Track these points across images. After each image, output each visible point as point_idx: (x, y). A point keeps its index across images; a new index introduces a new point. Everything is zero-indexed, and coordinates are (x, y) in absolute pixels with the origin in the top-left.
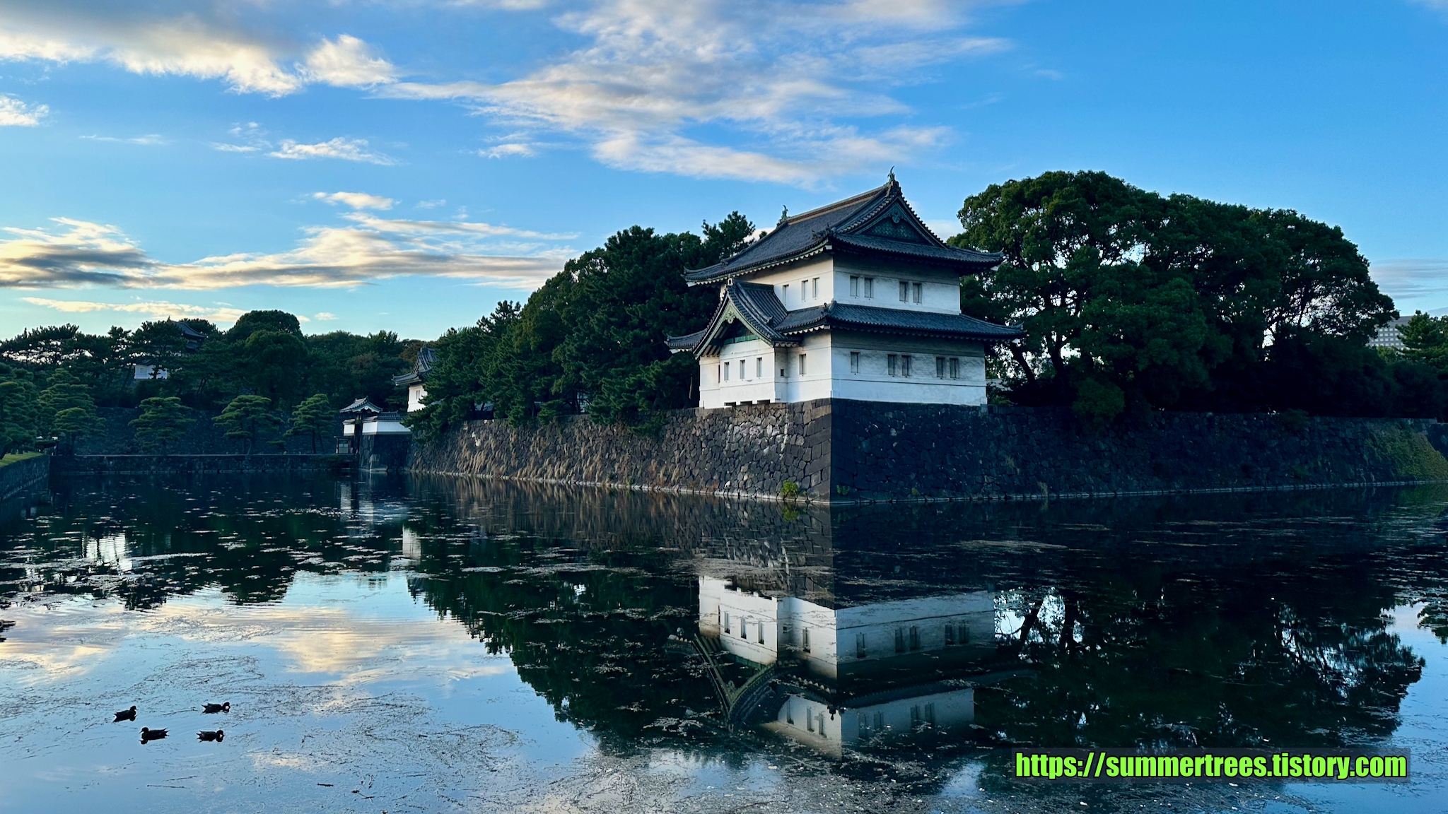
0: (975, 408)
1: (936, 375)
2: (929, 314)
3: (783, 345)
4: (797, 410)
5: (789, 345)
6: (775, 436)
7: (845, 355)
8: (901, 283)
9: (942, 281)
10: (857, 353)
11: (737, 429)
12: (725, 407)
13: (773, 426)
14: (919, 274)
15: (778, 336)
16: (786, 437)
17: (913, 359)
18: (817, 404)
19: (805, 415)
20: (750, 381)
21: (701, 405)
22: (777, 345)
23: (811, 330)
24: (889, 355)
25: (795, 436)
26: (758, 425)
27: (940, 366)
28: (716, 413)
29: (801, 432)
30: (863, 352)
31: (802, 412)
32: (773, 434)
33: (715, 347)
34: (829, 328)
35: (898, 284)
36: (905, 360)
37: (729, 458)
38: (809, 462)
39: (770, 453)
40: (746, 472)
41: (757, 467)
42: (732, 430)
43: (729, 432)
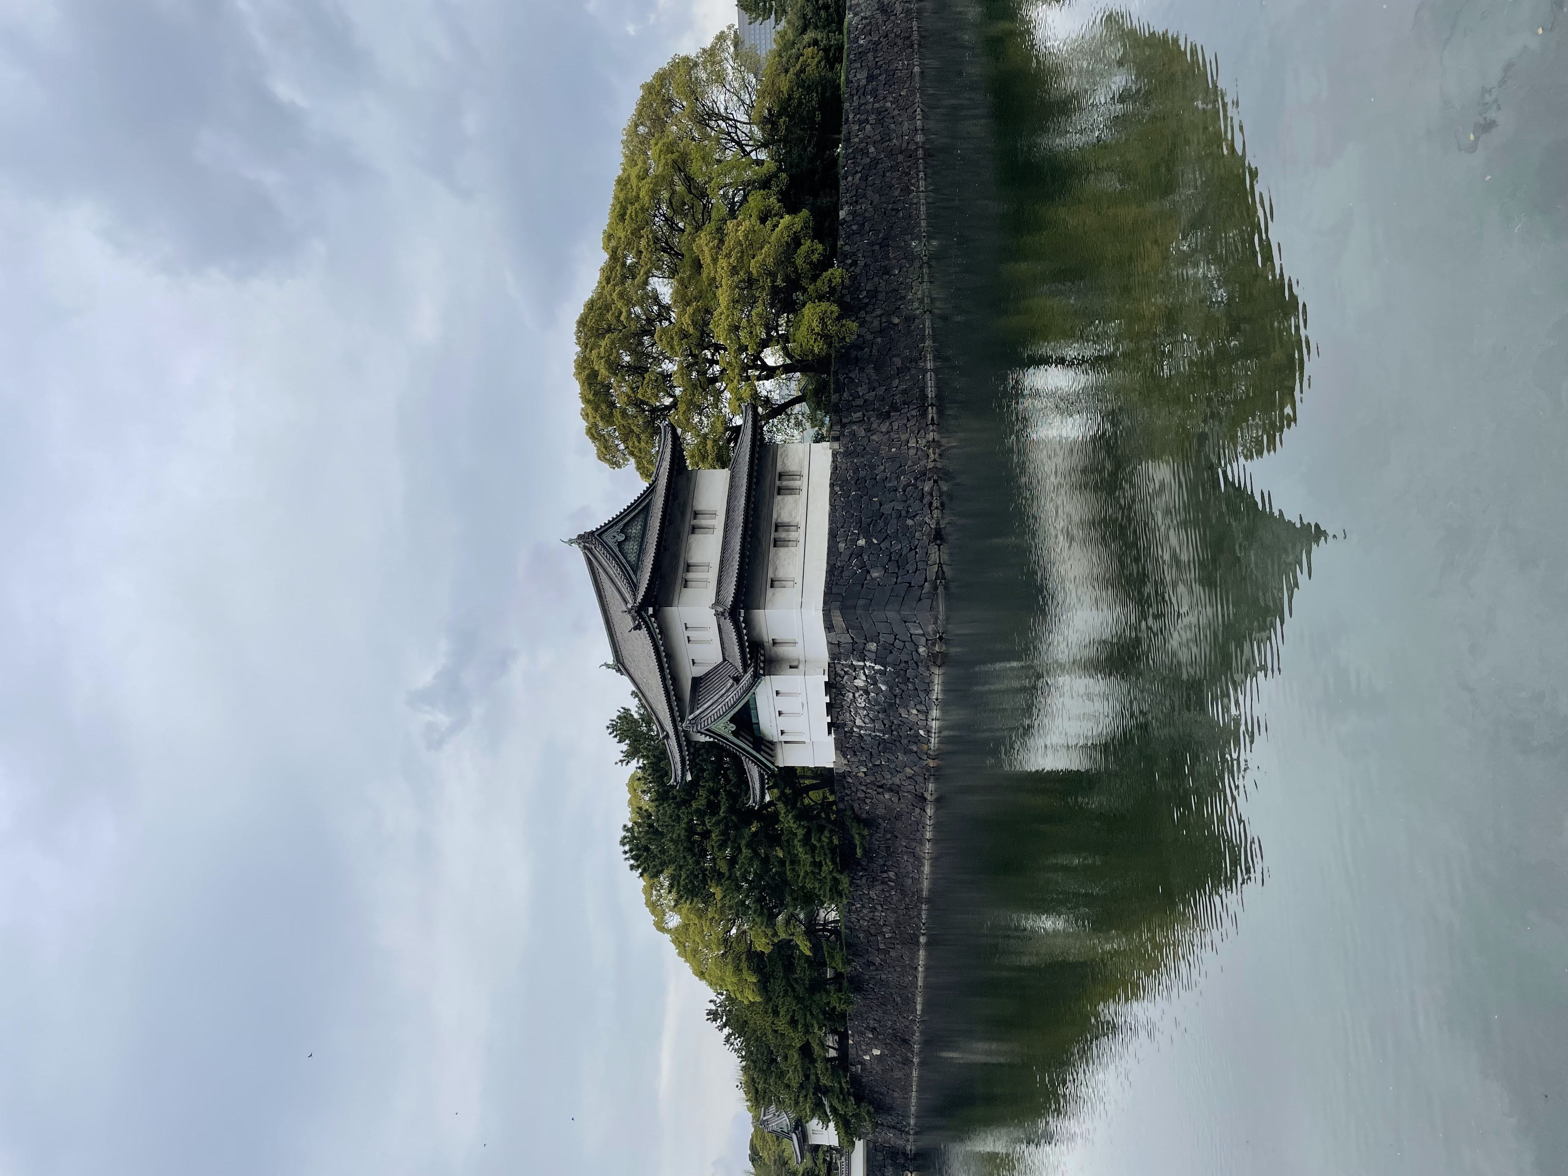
0: (834, 455)
1: (797, 496)
2: (728, 503)
3: (762, 665)
4: (836, 651)
5: (762, 658)
6: (866, 676)
7: (774, 594)
8: (693, 532)
9: (692, 489)
10: (772, 581)
11: (859, 722)
12: (833, 736)
13: (855, 678)
14: (683, 514)
15: (751, 671)
16: (868, 664)
17: (779, 521)
18: (829, 627)
19: (842, 640)
20: (803, 705)
21: (831, 766)
22: (761, 672)
23: (745, 631)
24: (775, 546)
25: (865, 652)
26: (854, 696)
27: (787, 492)
28: (841, 747)
29: (861, 646)
30: (770, 575)
31: (839, 644)
32: (864, 678)
33: (763, 747)
34: (742, 611)
35: (694, 535)
36: (780, 529)
37: (892, 731)
38: (895, 636)
39: (886, 683)
40: (908, 712)
41: (902, 698)
42: (860, 728)
43: (862, 732)
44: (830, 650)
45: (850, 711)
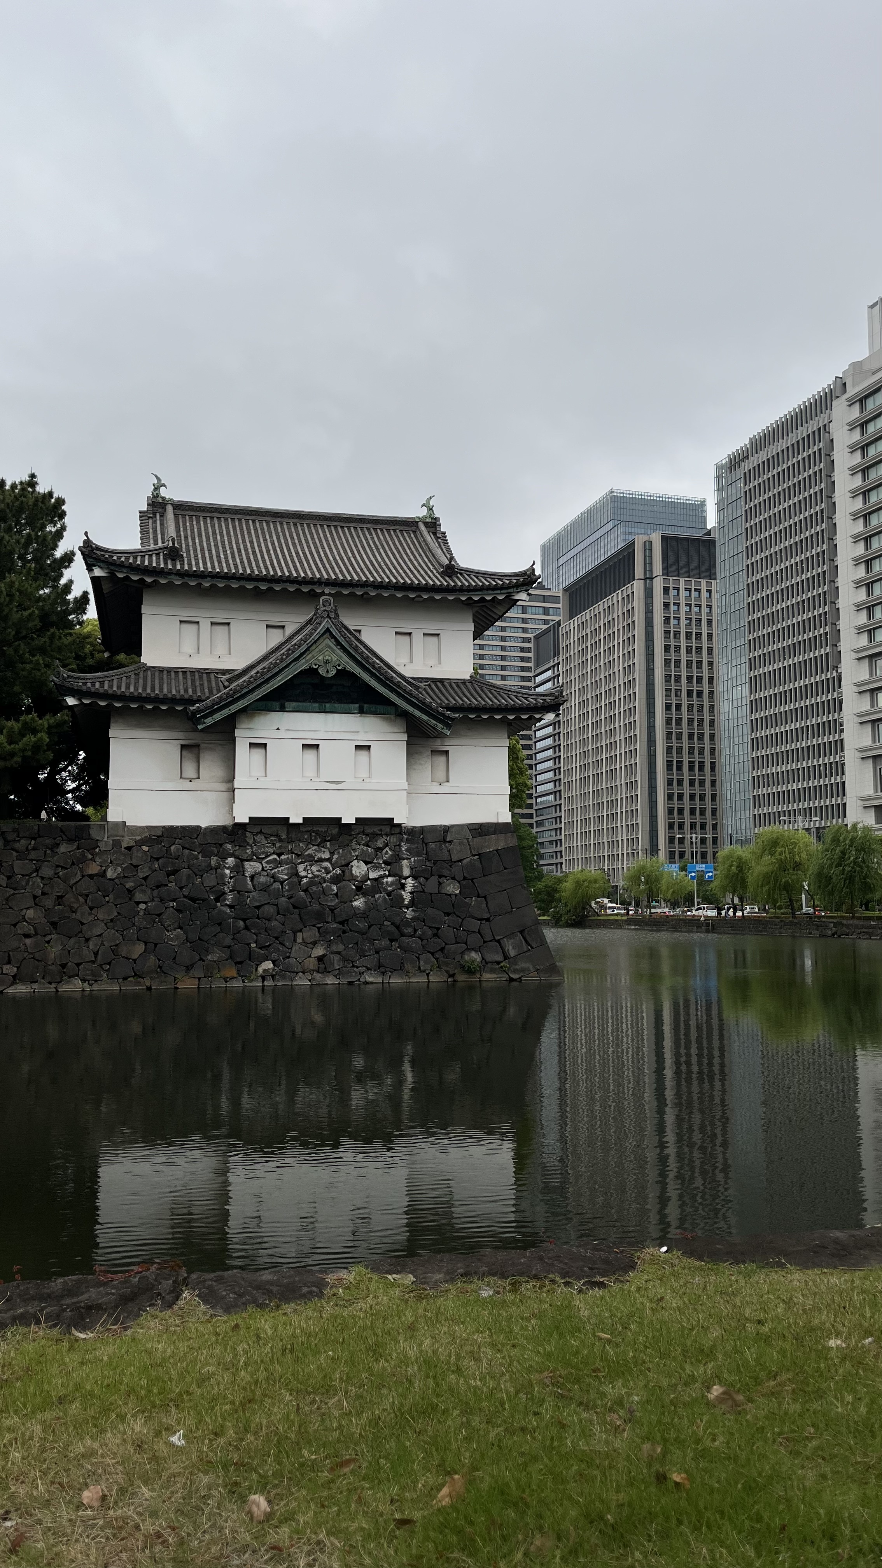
6: (376, 880)
11: (251, 867)
13: (366, 863)
16: (410, 883)
18: (478, 830)
19: (454, 846)
20: (336, 783)
25: (434, 880)
26: (321, 860)
29: (445, 872)
31: (441, 843)
32: (372, 875)
37: (244, 920)
38: (488, 920)
39: (371, 907)
40: (314, 943)
41: (344, 932)
42: (239, 869)
43: (227, 872)
44: (433, 829)
45: (279, 855)
